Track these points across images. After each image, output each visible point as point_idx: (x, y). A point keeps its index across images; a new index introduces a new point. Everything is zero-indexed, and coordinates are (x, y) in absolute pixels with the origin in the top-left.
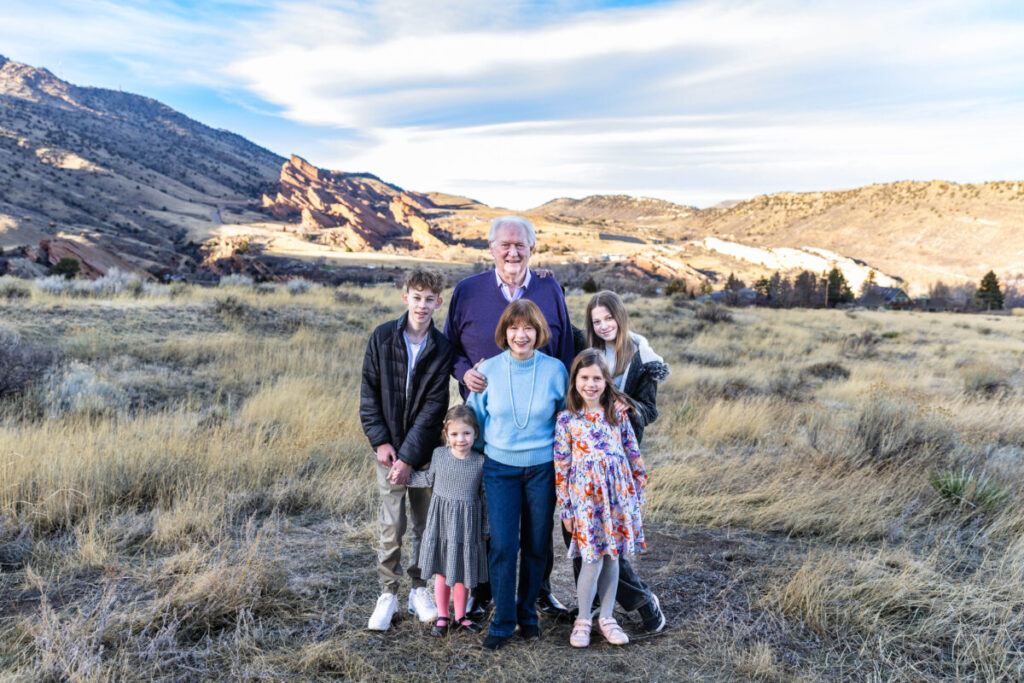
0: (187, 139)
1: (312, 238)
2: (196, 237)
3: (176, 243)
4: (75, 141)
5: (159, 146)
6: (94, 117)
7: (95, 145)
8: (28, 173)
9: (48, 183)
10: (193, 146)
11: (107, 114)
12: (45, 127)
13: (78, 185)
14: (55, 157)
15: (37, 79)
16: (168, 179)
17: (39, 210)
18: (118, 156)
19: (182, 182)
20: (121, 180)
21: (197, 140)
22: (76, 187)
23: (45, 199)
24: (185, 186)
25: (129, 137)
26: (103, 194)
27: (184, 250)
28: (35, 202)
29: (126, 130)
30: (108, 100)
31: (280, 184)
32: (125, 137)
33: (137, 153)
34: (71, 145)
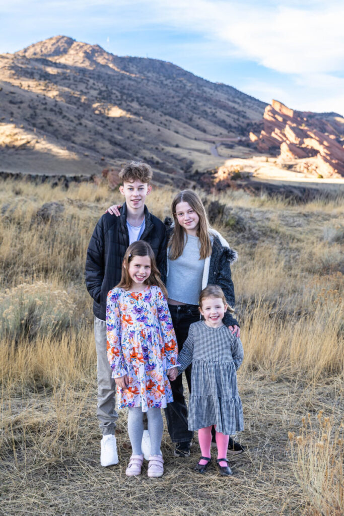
0: (193, 91)
1: (290, 167)
2: (200, 167)
3: (186, 172)
4: (117, 97)
5: (173, 97)
6: (130, 79)
7: (130, 99)
8: (87, 122)
9: (100, 129)
10: (198, 96)
11: (138, 76)
12: (97, 88)
13: (118, 129)
14: (104, 109)
15: (92, 53)
16: (179, 122)
17: (93, 149)
18: (145, 107)
19: (190, 125)
20: (147, 124)
21: (200, 92)
22: (117, 131)
23: (97, 140)
24: (192, 128)
25: (152, 92)
26: (135, 136)
27: (191, 177)
28: (91, 143)
29: (151, 87)
30: (139, 65)
31: (263, 123)
32: (150, 92)
33: (158, 104)
34: (114, 100)
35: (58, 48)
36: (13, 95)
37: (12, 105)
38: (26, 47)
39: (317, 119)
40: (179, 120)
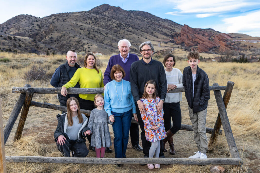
0: (155, 23)
4: (123, 26)
7: (128, 26)
8: (110, 35)
9: (114, 38)
10: (156, 24)
12: (116, 22)
16: (148, 34)
18: (134, 29)
19: (152, 35)
20: (134, 35)
23: (113, 42)
24: (152, 36)
25: (138, 23)
28: (110, 43)
29: (138, 22)
30: (135, 14)
31: (180, 34)
32: (137, 23)
33: (140, 28)
34: (122, 27)
36: (82, 26)
37: (81, 30)
38: (92, 9)
39: (203, 31)
40: (147, 33)
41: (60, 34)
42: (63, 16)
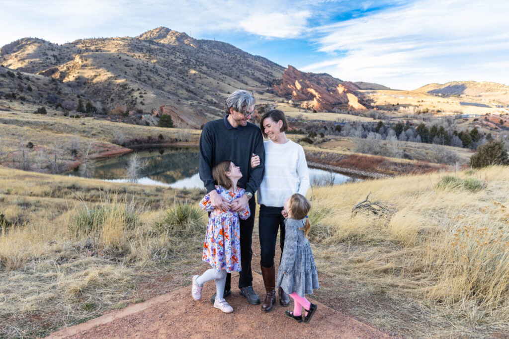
4: (193, 63)
7: (201, 64)
9: (180, 82)
10: (244, 63)
12: (182, 58)
13: (193, 82)
15: (181, 37)
16: (231, 78)
18: (210, 69)
19: (238, 80)
20: (211, 80)
23: (178, 89)
24: (239, 82)
25: (216, 60)
26: (203, 86)
28: (174, 90)
29: (216, 58)
30: (209, 45)
32: (214, 60)
34: (191, 65)
35: (161, 34)
36: (128, 61)
37: (126, 68)
38: (141, 34)
41: (93, 72)
42: (96, 43)
